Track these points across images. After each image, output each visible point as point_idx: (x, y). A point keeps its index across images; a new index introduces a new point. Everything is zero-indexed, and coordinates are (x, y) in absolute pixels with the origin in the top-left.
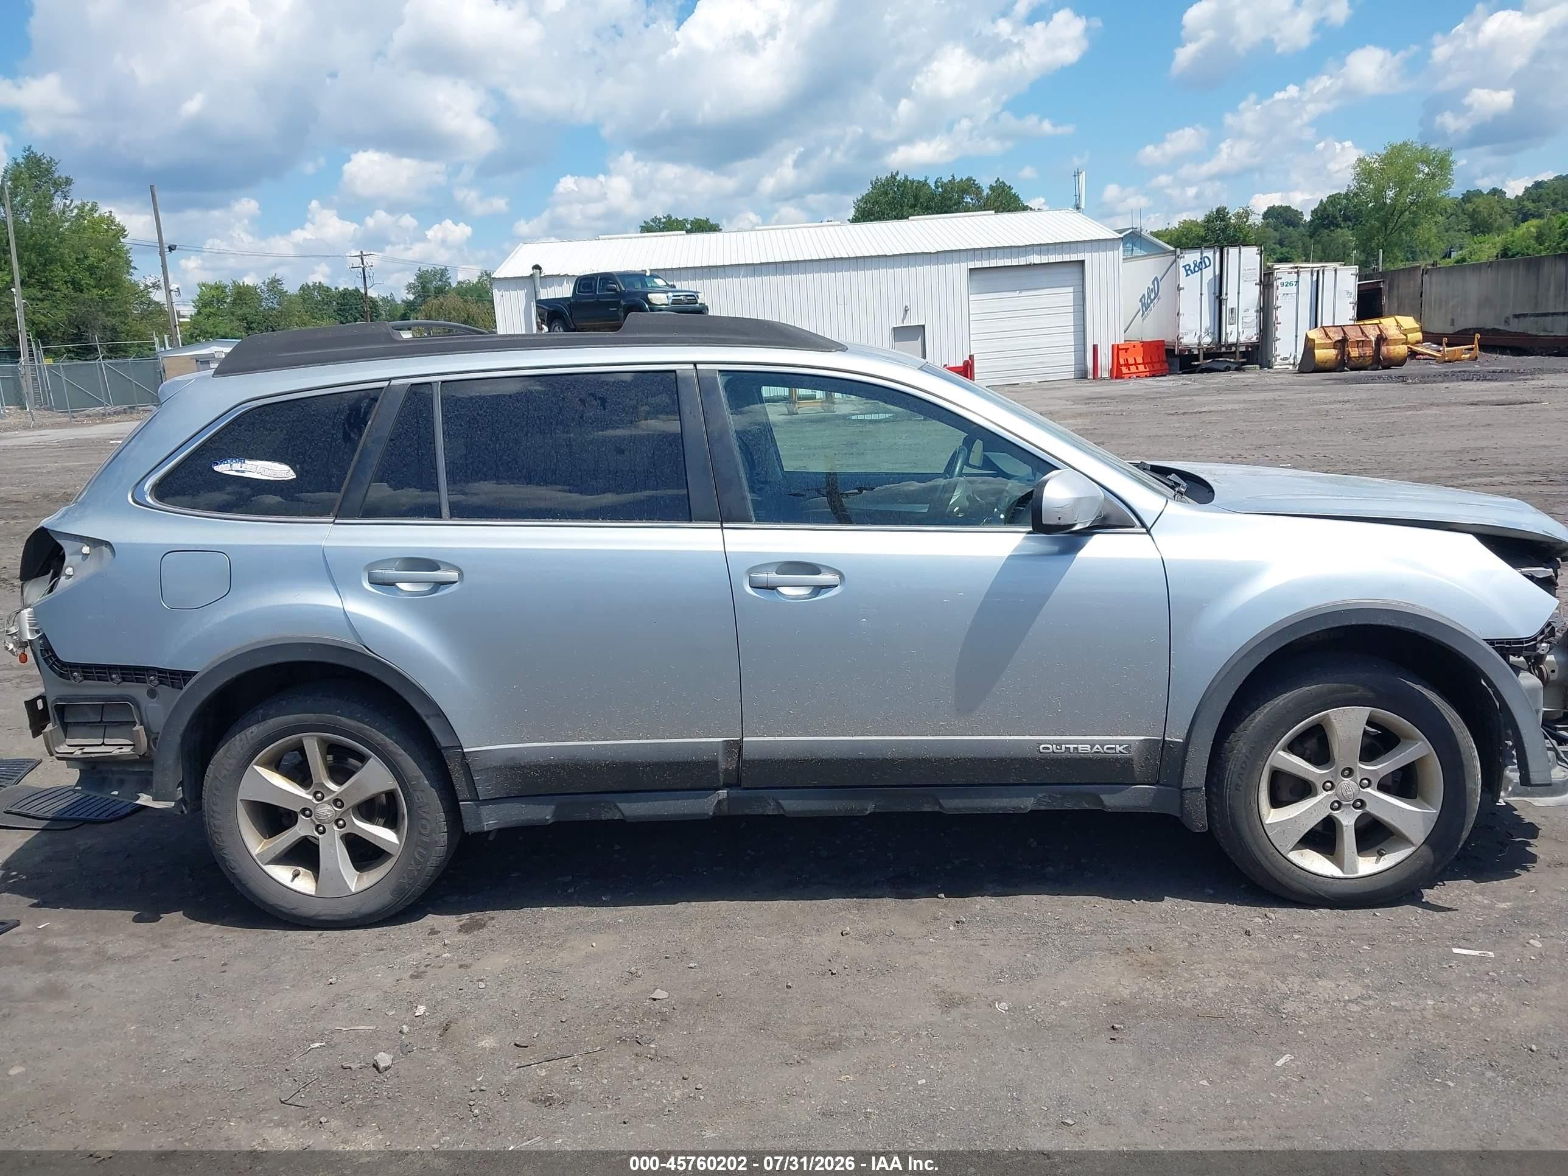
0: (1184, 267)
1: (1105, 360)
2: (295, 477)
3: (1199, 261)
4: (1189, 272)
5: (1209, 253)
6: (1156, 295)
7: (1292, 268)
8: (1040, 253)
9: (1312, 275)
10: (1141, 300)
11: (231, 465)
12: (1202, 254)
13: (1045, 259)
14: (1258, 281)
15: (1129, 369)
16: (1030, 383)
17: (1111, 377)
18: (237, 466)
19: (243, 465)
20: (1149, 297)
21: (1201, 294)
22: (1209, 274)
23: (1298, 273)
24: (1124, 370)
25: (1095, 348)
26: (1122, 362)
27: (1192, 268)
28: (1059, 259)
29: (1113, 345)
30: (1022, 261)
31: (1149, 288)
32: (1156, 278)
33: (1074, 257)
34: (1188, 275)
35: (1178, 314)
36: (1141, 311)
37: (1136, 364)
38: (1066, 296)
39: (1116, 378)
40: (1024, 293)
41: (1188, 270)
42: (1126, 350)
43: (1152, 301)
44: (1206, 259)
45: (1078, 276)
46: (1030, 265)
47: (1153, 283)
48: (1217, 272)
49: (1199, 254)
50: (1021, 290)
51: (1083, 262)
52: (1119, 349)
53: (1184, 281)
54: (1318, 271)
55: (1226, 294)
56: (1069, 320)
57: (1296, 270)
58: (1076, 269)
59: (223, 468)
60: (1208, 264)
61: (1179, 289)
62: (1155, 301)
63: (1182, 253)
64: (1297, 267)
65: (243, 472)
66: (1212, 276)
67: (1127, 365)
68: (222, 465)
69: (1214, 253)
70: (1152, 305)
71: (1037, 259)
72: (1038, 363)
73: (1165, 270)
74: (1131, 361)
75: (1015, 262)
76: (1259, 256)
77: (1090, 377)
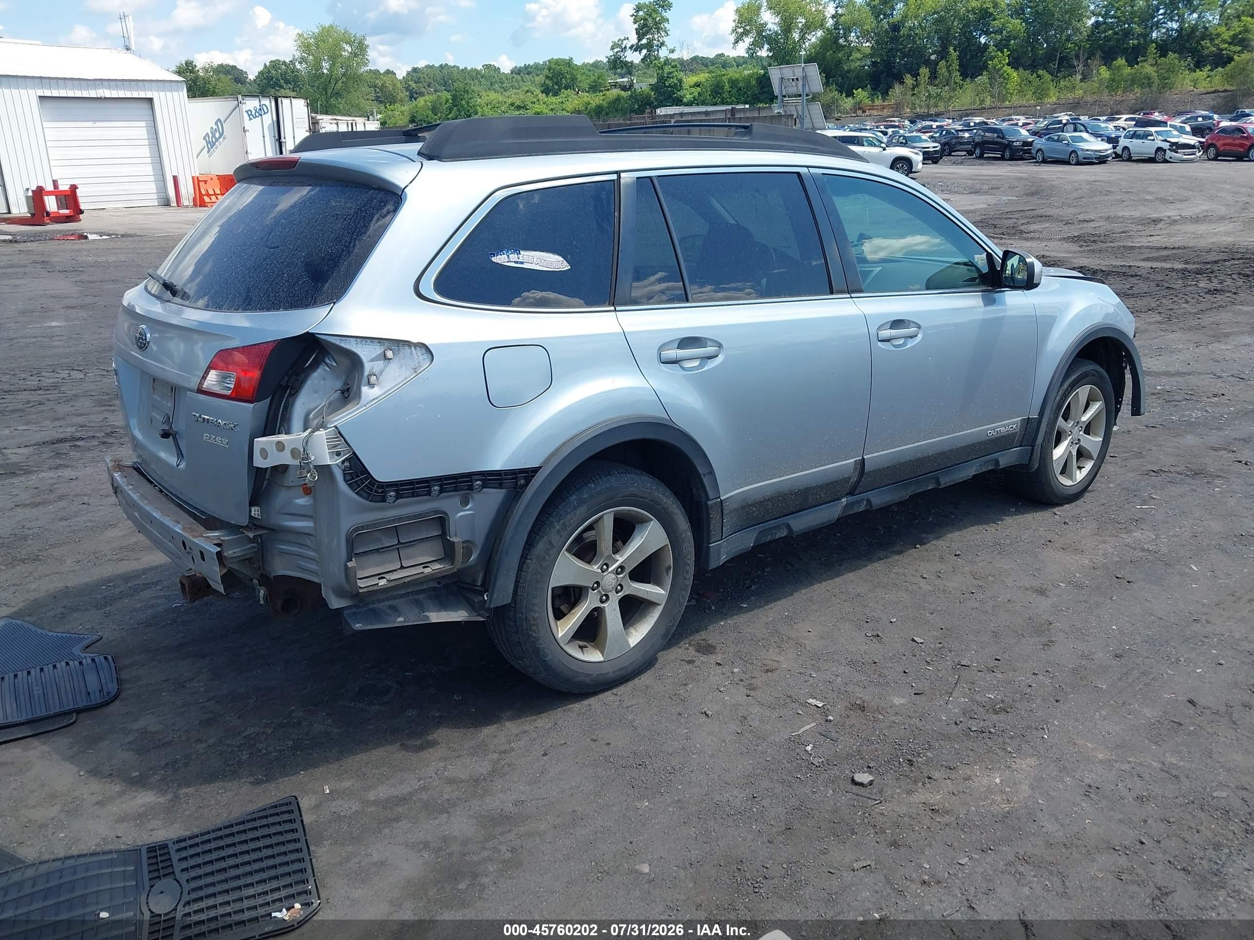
0: (247, 112)
1: (187, 191)
2: (569, 267)
3: (258, 107)
4: (251, 117)
5: (266, 102)
6: (221, 135)
7: (332, 119)
8: (109, 88)
9: (348, 126)
10: (204, 138)
11: (508, 256)
12: (260, 101)
13: (114, 94)
14: (308, 129)
15: (211, 199)
16: (117, 208)
17: (195, 205)
18: (514, 257)
19: (520, 256)
20: (214, 136)
21: (264, 137)
22: (269, 119)
23: (337, 124)
24: (206, 199)
25: (175, 179)
26: (203, 192)
27: (253, 113)
28: (128, 94)
29: (193, 177)
30: (93, 94)
31: (212, 128)
32: (219, 120)
33: (142, 95)
34: (251, 119)
35: (247, 152)
36: (206, 148)
37: (215, 194)
38: (138, 130)
39: (200, 206)
40: (98, 124)
41: (251, 115)
42: (206, 182)
43: (217, 140)
44: (264, 107)
45: (150, 112)
46: (100, 98)
47: (216, 124)
48: (275, 119)
49: (258, 101)
50: (95, 121)
51: (150, 100)
52: (199, 181)
53: (248, 124)
54: (352, 124)
55: (285, 138)
56: (146, 151)
57: (335, 121)
58: (146, 106)
59: (501, 259)
60: (266, 111)
61: (245, 131)
62: (221, 140)
63: (243, 99)
64: (335, 119)
65: (522, 263)
66: (270, 121)
67: (208, 195)
68: (499, 256)
69: (270, 102)
70: (217, 143)
71: (107, 93)
72: (121, 190)
73: (228, 113)
74: (211, 192)
75: (85, 94)
76: (306, 108)
77: (174, 204)
